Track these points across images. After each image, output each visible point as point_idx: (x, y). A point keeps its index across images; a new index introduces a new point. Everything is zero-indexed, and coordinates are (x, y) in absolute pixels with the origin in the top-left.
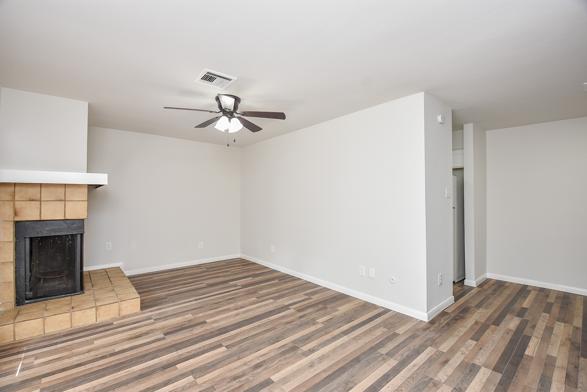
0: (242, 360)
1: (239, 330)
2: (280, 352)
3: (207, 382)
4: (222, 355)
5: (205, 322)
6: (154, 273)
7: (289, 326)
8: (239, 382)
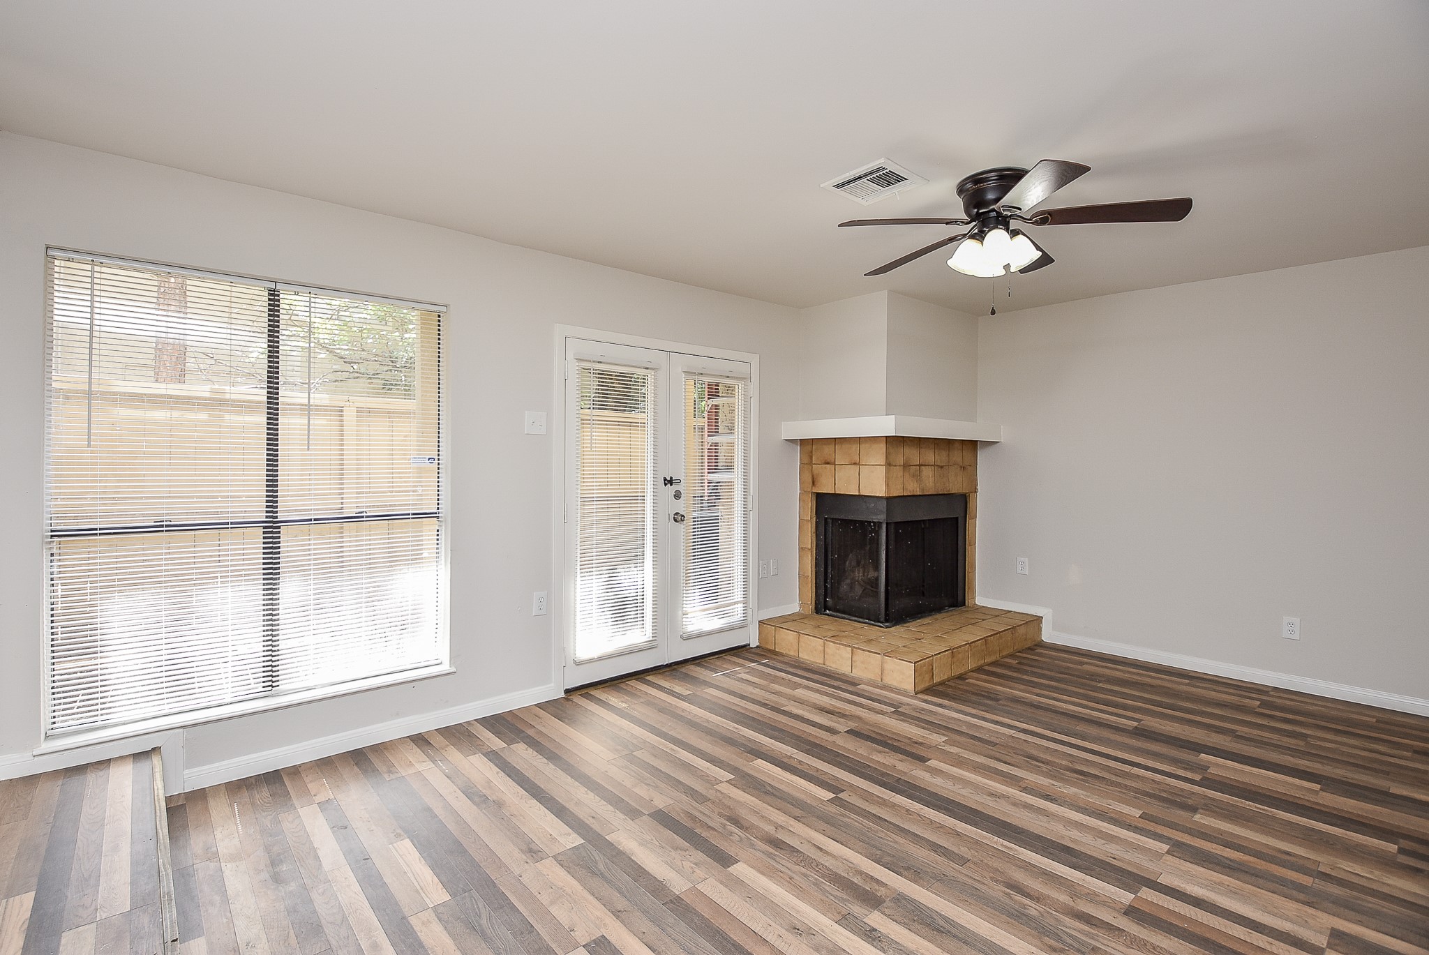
0: (793, 822)
1: (916, 806)
2: (846, 875)
3: (719, 794)
4: (802, 797)
5: (923, 760)
6: (1118, 659)
7: (997, 891)
8: (724, 826)
